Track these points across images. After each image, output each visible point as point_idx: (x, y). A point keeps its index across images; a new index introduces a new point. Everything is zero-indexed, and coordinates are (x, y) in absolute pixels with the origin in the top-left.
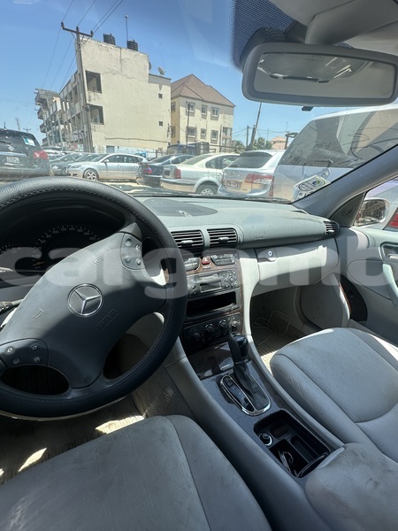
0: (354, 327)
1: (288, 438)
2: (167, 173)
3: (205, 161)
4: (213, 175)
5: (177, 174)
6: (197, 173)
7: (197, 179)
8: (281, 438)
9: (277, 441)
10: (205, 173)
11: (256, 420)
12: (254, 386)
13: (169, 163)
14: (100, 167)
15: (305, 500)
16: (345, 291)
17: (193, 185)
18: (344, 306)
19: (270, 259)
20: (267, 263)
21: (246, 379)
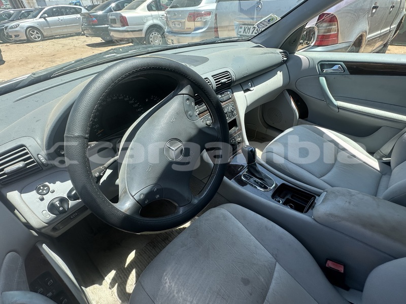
0: (302, 124)
1: (289, 197)
2: (114, 21)
3: (145, 5)
4: (156, 17)
5: (124, 21)
6: (142, 18)
7: (143, 24)
8: (286, 198)
9: (284, 200)
10: (149, 16)
11: (271, 193)
12: (263, 175)
13: (110, 11)
14: (40, 23)
15: (314, 222)
16: (294, 101)
17: (141, 30)
18: (295, 111)
19: (251, 89)
20: (249, 92)
21: (258, 172)
